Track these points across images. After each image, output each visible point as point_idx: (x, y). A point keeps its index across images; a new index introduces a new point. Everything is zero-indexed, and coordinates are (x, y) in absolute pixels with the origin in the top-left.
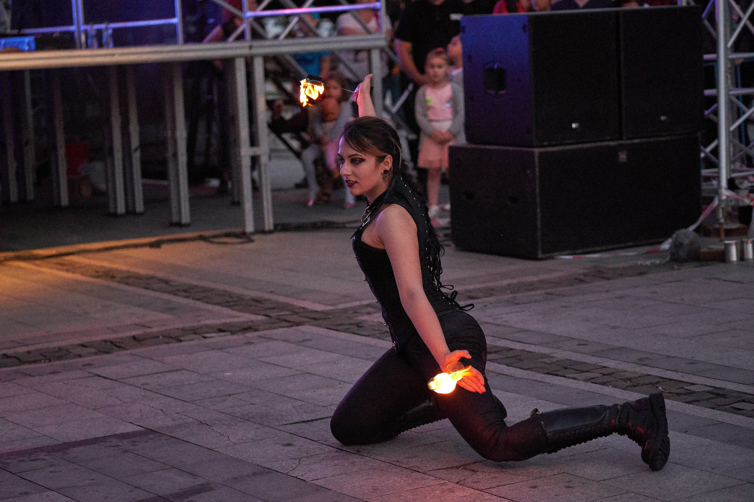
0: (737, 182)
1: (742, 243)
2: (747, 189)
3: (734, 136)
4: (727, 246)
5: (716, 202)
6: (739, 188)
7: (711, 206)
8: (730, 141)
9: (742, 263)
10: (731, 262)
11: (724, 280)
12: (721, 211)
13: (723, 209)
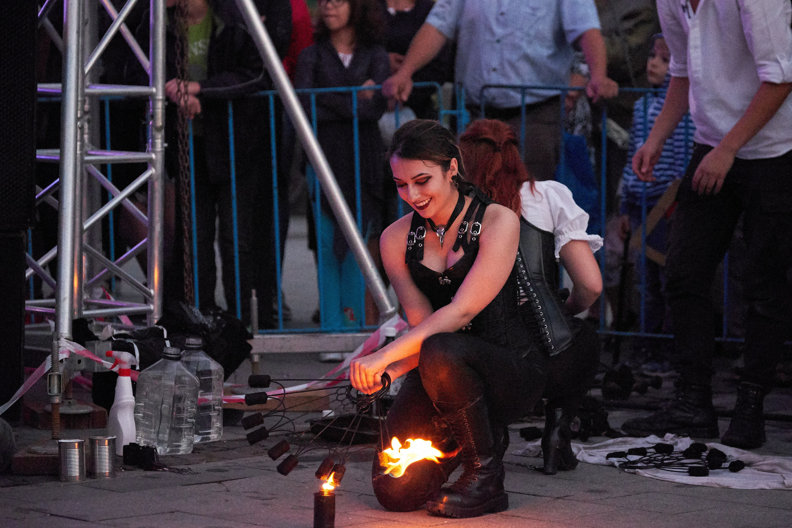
0: (93, 327)
1: (92, 442)
2: (110, 339)
3: (91, 241)
4: (64, 449)
5: (48, 365)
6: (96, 338)
7: (38, 370)
8: (82, 249)
9: (88, 480)
10: (68, 479)
11: (52, 515)
12: (55, 381)
13: (59, 376)
